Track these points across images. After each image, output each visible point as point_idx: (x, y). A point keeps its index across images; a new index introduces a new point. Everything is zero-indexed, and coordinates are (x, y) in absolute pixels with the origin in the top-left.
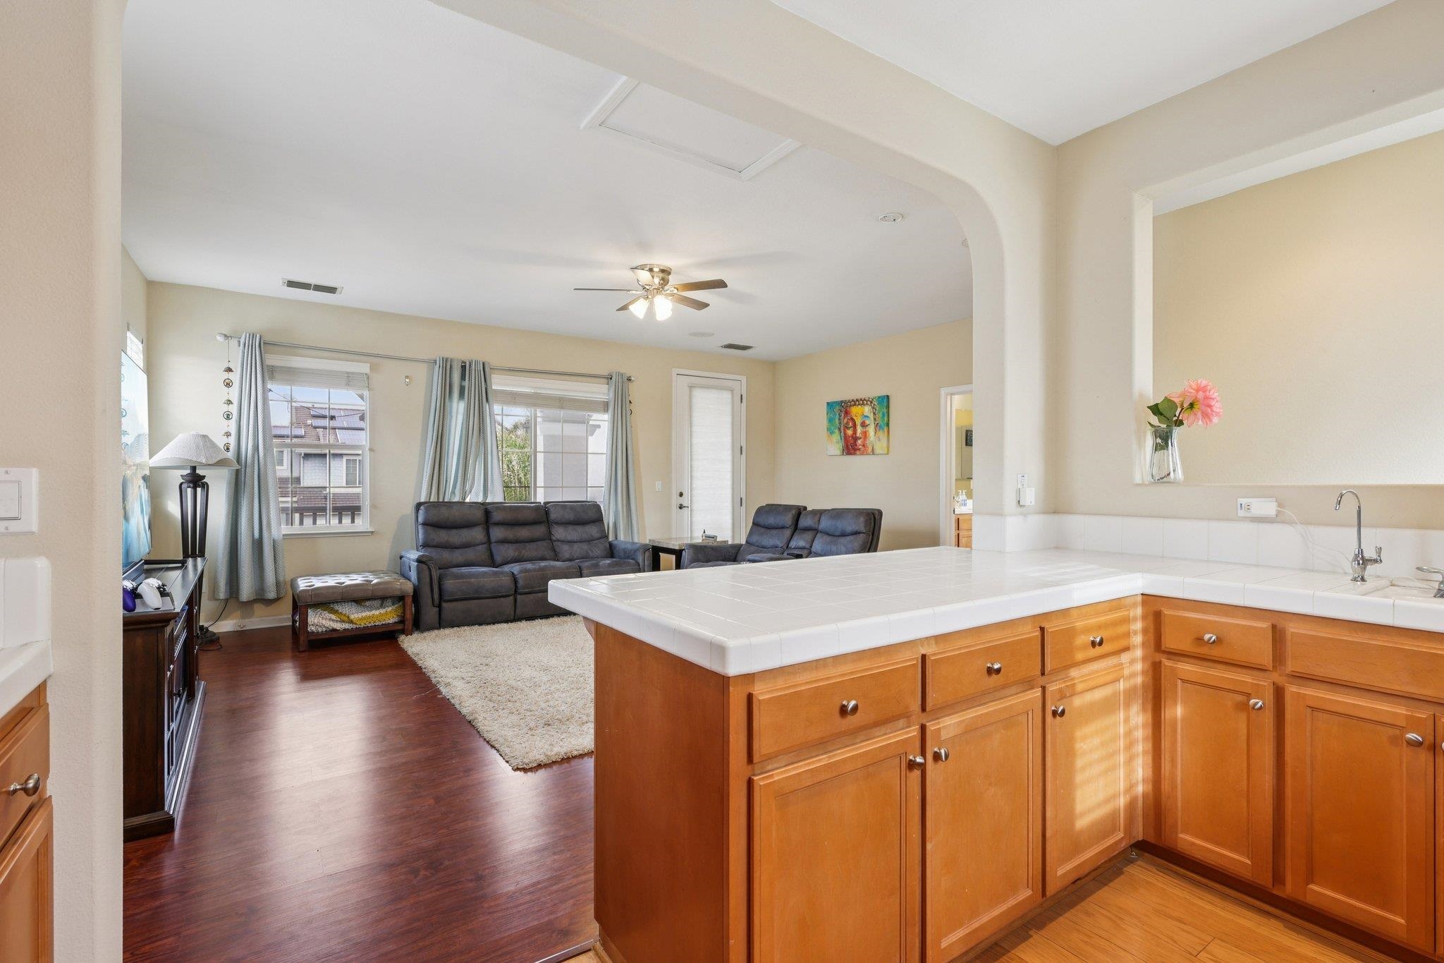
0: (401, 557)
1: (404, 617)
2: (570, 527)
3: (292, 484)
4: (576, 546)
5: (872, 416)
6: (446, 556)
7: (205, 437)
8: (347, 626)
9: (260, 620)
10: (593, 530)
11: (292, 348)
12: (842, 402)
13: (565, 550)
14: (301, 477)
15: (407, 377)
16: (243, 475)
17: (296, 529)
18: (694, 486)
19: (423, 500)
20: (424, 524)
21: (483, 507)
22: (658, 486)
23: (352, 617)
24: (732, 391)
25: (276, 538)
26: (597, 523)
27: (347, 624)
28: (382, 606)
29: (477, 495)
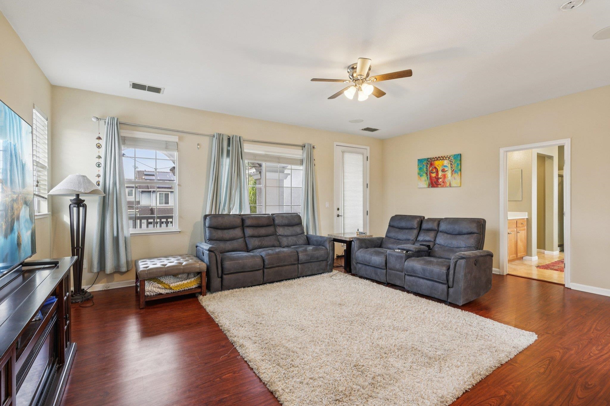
0: (197, 247)
1: (201, 284)
2: (286, 228)
3: (135, 206)
4: (290, 238)
5: (449, 166)
6: (222, 245)
7: (84, 176)
8: (168, 291)
9: (118, 283)
10: (297, 229)
11: (135, 126)
12: (428, 159)
13: (284, 241)
14: (140, 201)
15: (198, 145)
16: (107, 200)
17: (138, 231)
18: (345, 204)
19: (207, 213)
20: (209, 227)
21: (240, 217)
22: (327, 205)
23: (171, 285)
24: (363, 154)
25: (126, 236)
26: (299, 226)
27: (168, 290)
28: (188, 278)
29: (236, 210)
